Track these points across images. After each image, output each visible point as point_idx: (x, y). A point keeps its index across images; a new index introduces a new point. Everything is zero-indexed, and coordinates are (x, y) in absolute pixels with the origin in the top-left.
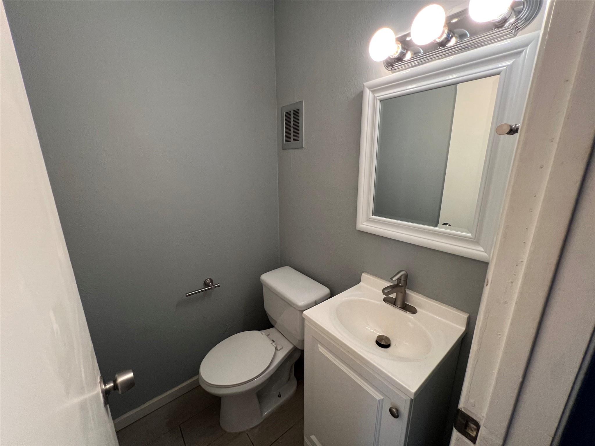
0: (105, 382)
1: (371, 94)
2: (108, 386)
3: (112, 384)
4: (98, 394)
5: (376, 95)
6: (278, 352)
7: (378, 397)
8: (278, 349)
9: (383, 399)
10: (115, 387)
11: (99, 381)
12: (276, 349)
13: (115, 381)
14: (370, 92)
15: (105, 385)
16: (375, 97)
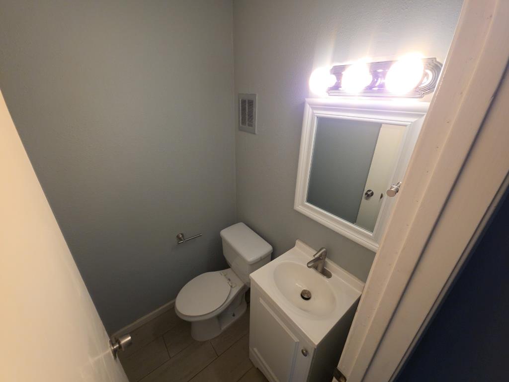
0: (113, 345)
1: (311, 110)
2: (115, 347)
3: (118, 345)
4: (109, 353)
5: (315, 111)
6: (233, 289)
7: (296, 340)
8: (233, 286)
9: (299, 342)
10: (120, 347)
11: (109, 345)
12: (231, 287)
13: (119, 343)
14: (310, 108)
15: (113, 347)
16: (313, 112)
